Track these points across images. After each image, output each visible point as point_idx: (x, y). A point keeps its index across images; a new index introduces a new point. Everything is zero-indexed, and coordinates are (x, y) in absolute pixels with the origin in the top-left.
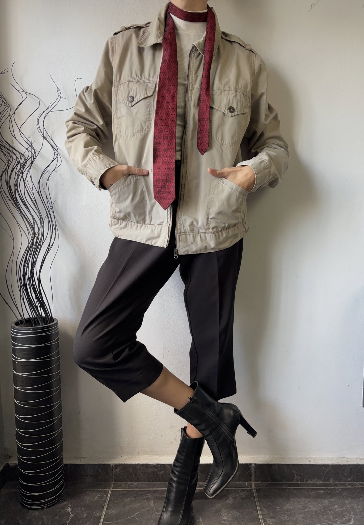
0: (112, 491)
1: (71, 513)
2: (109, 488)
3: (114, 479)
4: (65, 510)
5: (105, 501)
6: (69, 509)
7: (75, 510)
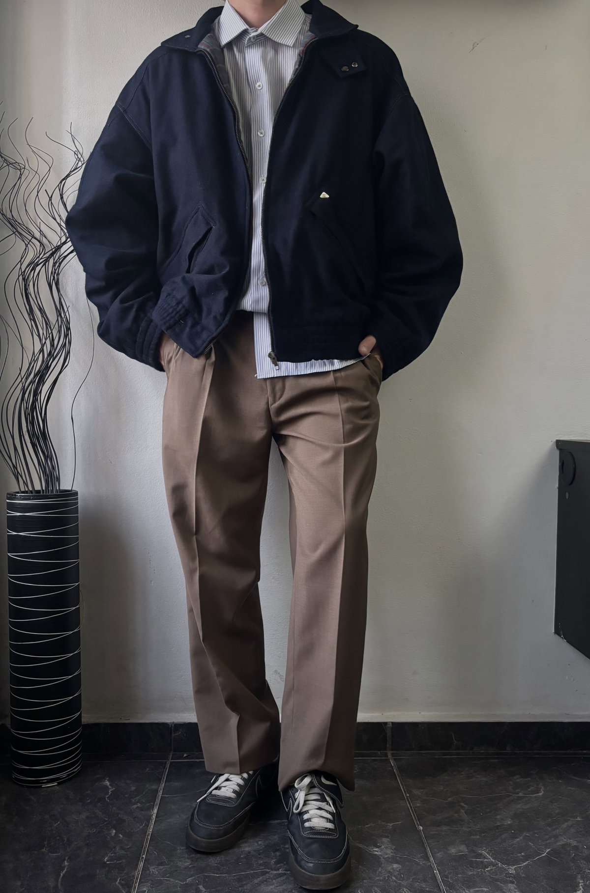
0: (171, 763)
1: (110, 787)
2: (167, 759)
3: (173, 748)
4: (101, 783)
5: (162, 773)
6: (107, 783)
7: (116, 783)
